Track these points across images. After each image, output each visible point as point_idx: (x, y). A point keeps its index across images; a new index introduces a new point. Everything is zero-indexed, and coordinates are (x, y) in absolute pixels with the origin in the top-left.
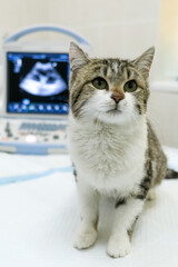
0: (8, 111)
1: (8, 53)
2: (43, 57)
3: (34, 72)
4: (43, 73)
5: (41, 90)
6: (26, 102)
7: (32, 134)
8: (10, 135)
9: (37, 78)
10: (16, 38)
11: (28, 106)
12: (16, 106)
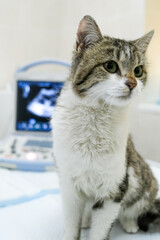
0: (18, 128)
1: (19, 82)
2: (47, 85)
3: (40, 97)
4: (47, 97)
5: (46, 112)
6: (33, 122)
7: (34, 151)
8: (13, 152)
9: (42, 102)
10: (26, 69)
11: (34, 125)
12: (24, 125)
